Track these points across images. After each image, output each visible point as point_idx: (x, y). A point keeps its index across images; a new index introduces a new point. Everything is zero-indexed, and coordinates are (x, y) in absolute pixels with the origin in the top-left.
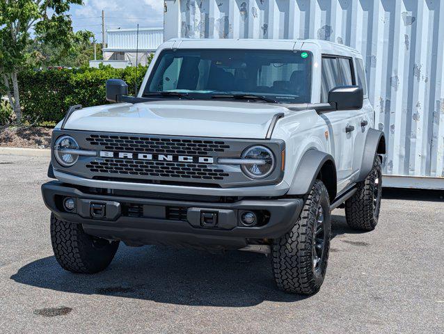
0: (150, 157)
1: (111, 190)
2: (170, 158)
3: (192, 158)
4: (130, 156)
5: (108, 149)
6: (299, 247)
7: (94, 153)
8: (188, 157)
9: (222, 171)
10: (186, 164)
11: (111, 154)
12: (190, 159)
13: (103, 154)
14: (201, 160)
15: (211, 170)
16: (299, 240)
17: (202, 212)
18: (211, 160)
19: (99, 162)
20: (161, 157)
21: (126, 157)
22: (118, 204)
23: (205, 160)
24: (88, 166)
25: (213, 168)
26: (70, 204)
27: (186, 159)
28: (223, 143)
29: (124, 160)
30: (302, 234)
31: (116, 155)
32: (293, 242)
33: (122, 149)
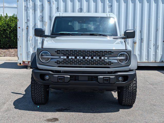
0: (82, 58)
1: (62, 71)
2: (90, 58)
3: (99, 57)
4: (74, 57)
5: (64, 55)
6: (134, 89)
7: (58, 57)
8: (97, 57)
9: (111, 62)
10: (97, 60)
11: (65, 57)
12: (98, 58)
13: (62, 57)
14: (102, 58)
15: (107, 62)
16: (133, 86)
17: (104, 77)
18: (106, 58)
19: (61, 60)
20: (86, 58)
21: (72, 58)
22: (69, 76)
23: (104, 58)
24: (55, 62)
25: (107, 61)
26: (47, 77)
27: (97, 58)
28: (111, 51)
29: (71, 59)
30: (134, 84)
31: (68, 57)
32: (131, 87)
33: (71, 55)
